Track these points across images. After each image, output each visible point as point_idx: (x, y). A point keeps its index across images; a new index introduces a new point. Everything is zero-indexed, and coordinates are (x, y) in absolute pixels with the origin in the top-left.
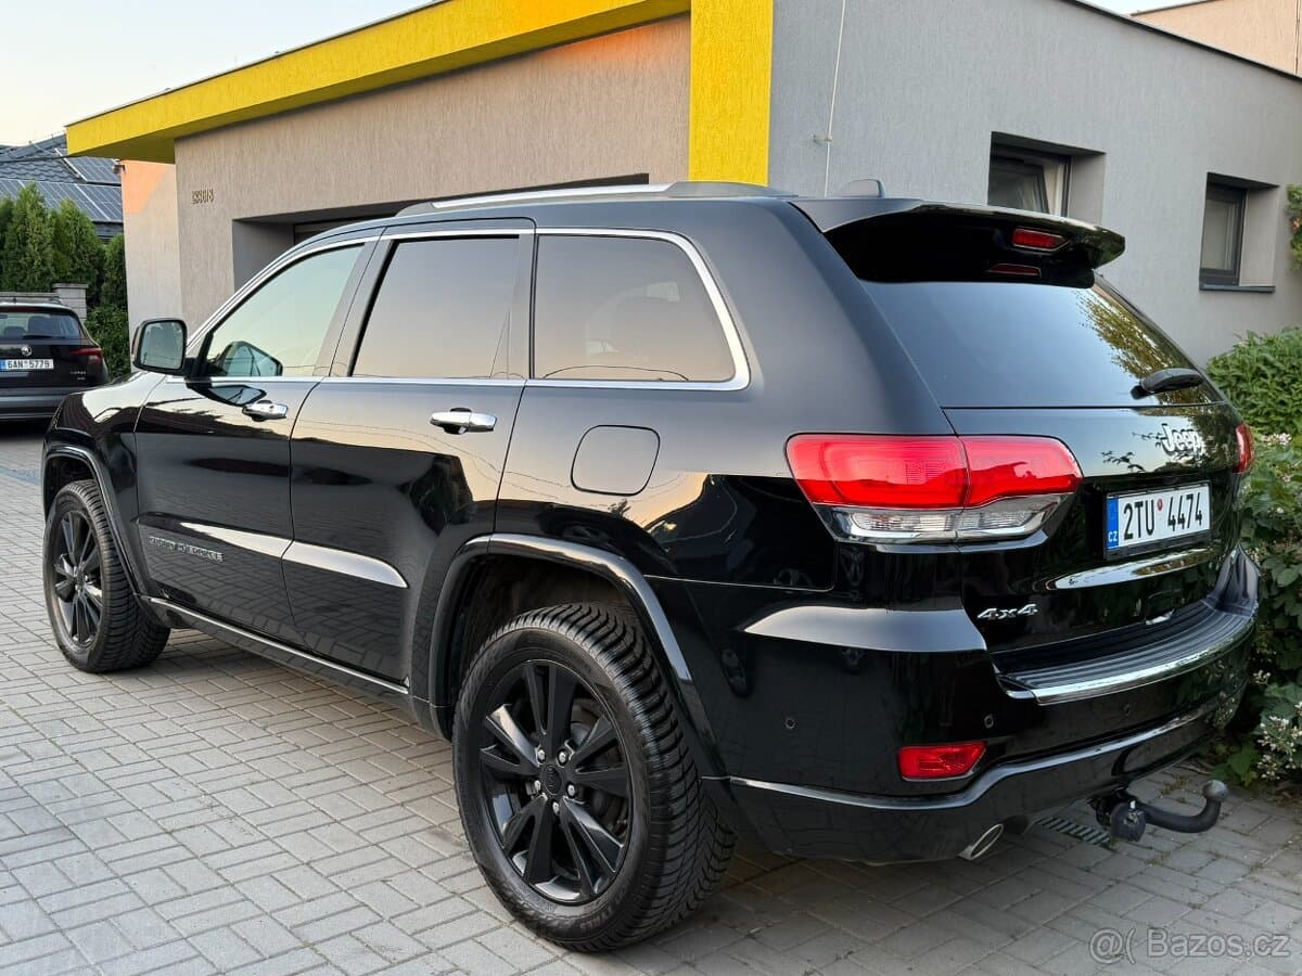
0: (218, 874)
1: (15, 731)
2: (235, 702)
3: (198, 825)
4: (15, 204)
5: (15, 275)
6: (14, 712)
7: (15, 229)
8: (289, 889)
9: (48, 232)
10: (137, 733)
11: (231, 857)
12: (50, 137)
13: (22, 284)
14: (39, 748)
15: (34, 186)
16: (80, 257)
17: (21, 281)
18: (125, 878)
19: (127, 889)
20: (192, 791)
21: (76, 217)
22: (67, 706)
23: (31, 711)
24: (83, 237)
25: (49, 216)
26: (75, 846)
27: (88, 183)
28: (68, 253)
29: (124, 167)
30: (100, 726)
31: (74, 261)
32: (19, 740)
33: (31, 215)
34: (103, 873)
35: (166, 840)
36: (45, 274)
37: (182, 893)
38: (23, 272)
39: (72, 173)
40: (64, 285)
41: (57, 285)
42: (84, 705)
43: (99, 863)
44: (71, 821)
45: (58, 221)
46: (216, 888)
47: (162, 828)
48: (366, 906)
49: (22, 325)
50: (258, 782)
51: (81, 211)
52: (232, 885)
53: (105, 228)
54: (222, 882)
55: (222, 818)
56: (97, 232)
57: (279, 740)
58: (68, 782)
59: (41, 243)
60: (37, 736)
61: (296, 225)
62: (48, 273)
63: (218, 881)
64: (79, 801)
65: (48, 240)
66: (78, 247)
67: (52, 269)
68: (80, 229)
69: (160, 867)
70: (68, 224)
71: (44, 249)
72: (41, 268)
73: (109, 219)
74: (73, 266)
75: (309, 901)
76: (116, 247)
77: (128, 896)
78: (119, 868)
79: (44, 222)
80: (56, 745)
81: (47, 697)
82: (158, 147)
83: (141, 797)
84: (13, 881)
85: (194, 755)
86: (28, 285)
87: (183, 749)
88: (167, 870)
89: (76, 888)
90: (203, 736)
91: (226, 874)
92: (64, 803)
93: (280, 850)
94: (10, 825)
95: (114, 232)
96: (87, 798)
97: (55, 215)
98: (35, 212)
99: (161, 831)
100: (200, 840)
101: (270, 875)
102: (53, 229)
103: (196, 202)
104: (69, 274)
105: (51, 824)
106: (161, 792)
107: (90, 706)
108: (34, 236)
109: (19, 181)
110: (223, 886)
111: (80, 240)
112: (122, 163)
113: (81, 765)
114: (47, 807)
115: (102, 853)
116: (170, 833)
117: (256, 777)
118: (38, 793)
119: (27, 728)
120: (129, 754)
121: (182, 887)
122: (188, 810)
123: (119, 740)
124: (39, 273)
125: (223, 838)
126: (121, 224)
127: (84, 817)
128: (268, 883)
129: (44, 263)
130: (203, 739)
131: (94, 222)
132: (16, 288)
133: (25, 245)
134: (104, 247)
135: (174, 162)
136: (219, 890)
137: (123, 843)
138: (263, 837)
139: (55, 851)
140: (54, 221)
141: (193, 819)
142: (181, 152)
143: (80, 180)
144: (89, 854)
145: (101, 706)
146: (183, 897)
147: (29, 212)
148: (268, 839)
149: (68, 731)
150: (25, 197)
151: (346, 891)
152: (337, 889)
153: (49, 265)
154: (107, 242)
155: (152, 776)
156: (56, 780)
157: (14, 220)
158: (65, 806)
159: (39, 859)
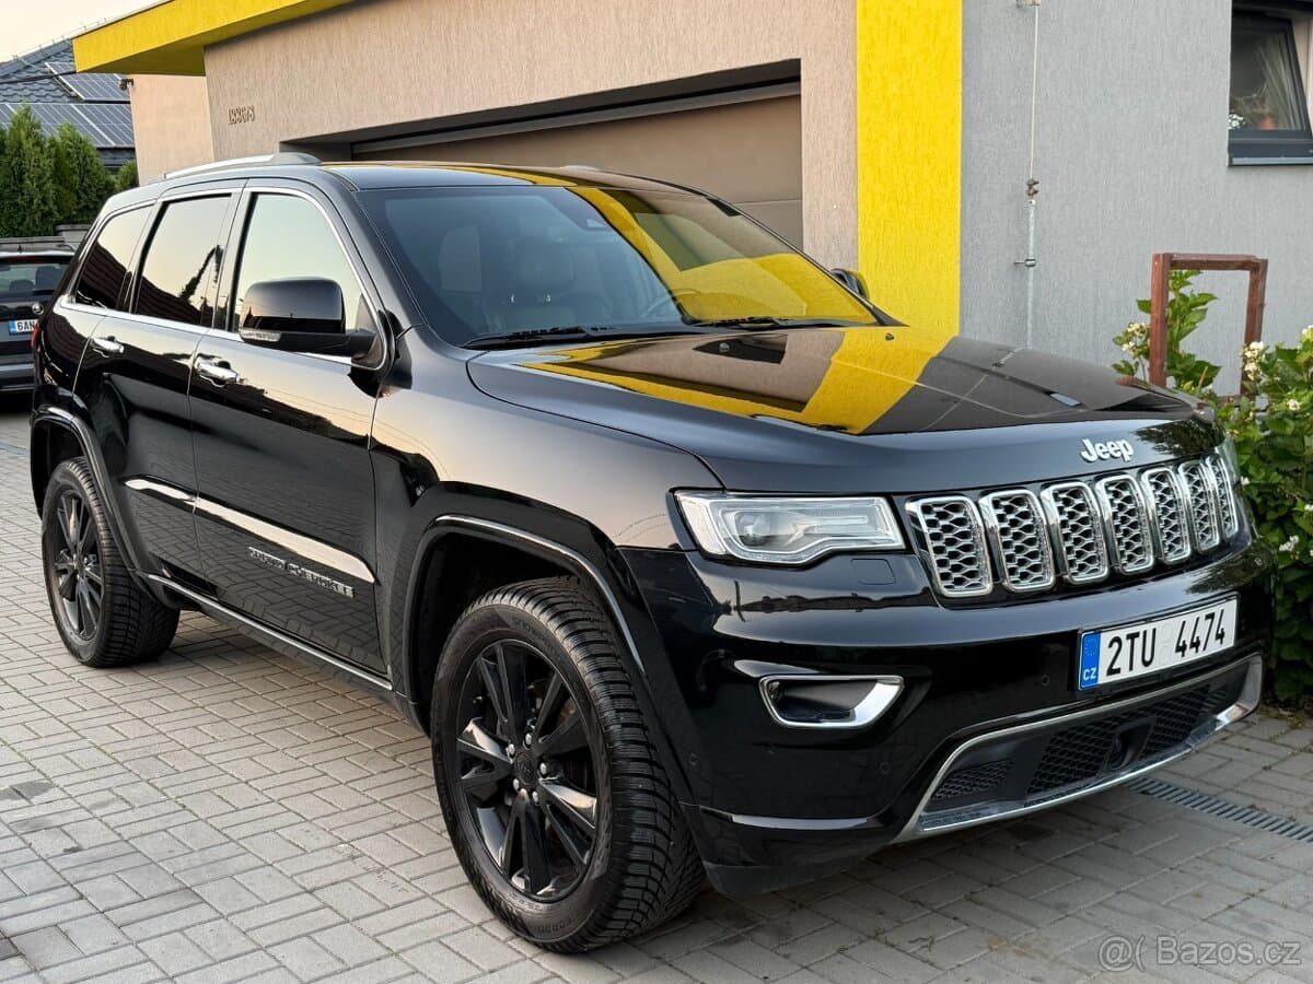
0: (377, 942)
1: (105, 772)
2: (353, 727)
3: (342, 881)
4: (7, 133)
5: (11, 217)
6: (99, 748)
7: (9, 163)
8: (465, 958)
9: (47, 163)
10: (248, 770)
11: (388, 919)
12: (38, 49)
13: (21, 228)
14: (138, 792)
15: (28, 109)
16: (86, 193)
17: (20, 224)
18: (269, 950)
19: (276, 964)
20: (327, 840)
21: (79, 145)
22: (156, 739)
23: (118, 747)
24: (88, 167)
25: (47, 145)
26: (204, 912)
27: (86, 102)
28: (70, 188)
29: (132, 81)
30: (201, 763)
31: (79, 198)
32: (110, 783)
33: (28, 145)
34: (242, 944)
35: (307, 902)
36: (46, 215)
37: (339, 966)
38: (21, 213)
39: (67, 91)
40: (69, 227)
41: (61, 227)
42: (177, 736)
43: (236, 931)
44: (193, 882)
45: (57, 150)
46: (378, 959)
47: (301, 887)
48: (559, 977)
49: (28, 278)
50: (400, 826)
51: (82, 136)
52: (396, 954)
53: (110, 155)
54: (384, 952)
55: (368, 871)
56: (103, 160)
57: (413, 773)
58: (180, 832)
59: (40, 178)
60: (132, 778)
61: (353, 144)
62: (50, 213)
63: (379, 951)
64: (196, 855)
65: (48, 174)
66: (83, 181)
67: (55, 208)
68: (84, 159)
69: (307, 935)
70: (69, 154)
71: (44, 184)
72: (42, 207)
73: (113, 144)
74: (78, 204)
75: (491, 972)
76: (127, 177)
77: (277, 971)
78: (261, 937)
79: (42, 152)
80: (156, 788)
81: (133, 729)
82: (183, 58)
83: (269, 848)
84: (141, 957)
85: (317, 793)
86: (28, 229)
87: (304, 787)
88: (317, 938)
89: (216, 963)
90: (325, 770)
91: (387, 940)
92: (180, 859)
93: (443, 910)
94: (123, 888)
95: (121, 159)
96: (207, 852)
97: (53, 144)
98: (31, 141)
99: (300, 890)
100: (349, 901)
101: (438, 940)
102: (53, 160)
103: (234, 122)
104: (74, 213)
105: (171, 886)
106: (290, 841)
107: (186, 738)
108: (34, 172)
109: (7, 104)
110: (386, 957)
111: (85, 171)
112: (130, 77)
113: (191, 811)
114: (161, 864)
115: (236, 919)
116: (310, 892)
117: (399, 820)
118: (148, 846)
119: (117, 768)
120: (241, 796)
121: (339, 959)
122: (326, 862)
123: (227, 779)
124: (39, 214)
125: (374, 897)
126: (132, 150)
127: (207, 876)
128: (438, 951)
129: (44, 201)
130: (325, 774)
131: (100, 149)
132: (14, 233)
133: (22, 181)
134: (112, 178)
135: (205, 75)
136: (382, 962)
137: (258, 906)
138: (420, 894)
139: (184, 918)
140: (53, 150)
141: (335, 873)
142: (213, 63)
143: (76, 99)
144: (222, 921)
145: (199, 738)
146: (342, 972)
147: (24, 142)
148: (426, 895)
149: (167, 770)
150: (18, 124)
151: (531, 959)
152: (520, 957)
153: (51, 204)
154: (115, 171)
155: (276, 822)
156: (165, 830)
157: (7, 152)
158: (183, 863)
159: (165, 929)
